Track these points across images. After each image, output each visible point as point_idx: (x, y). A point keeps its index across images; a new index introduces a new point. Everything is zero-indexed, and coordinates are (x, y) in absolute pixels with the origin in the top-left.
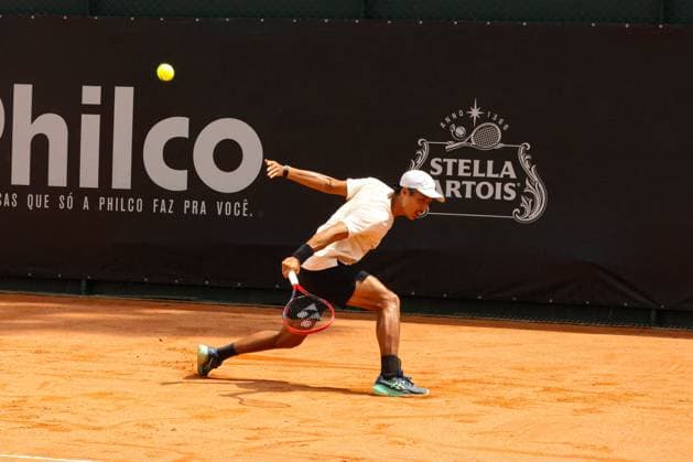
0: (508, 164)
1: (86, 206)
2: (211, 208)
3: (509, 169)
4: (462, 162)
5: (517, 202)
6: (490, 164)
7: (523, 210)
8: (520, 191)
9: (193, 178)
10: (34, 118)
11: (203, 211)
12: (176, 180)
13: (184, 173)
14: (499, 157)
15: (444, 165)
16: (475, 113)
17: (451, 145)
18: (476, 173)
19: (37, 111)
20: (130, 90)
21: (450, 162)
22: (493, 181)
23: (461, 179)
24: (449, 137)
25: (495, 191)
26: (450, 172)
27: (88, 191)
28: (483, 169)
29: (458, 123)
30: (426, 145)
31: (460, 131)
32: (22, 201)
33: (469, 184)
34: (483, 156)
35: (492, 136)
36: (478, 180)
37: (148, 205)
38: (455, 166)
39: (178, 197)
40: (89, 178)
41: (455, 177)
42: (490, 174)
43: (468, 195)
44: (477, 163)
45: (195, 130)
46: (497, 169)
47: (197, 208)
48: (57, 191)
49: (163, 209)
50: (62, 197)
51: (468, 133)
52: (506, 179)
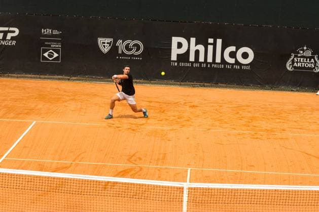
0: (312, 60)
1: (209, 66)
2: (241, 67)
3: (313, 60)
4: (302, 59)
5: (314, 68)
6: (308, 59)
7: (316, 70)
8: (315, 65)
9: (236, 61)
10: (196, 46)
11: (239, 68)
12: (232, 61)
13: (234, 59)
14: (310, 58)
15: (298, 59)
16: (305, 48)
17: (299, 55)
18: (305, 61)
19: (197, 44)
20: (221, 40)
21: (299, 59)
22: (309, 63)
23: (301, 62)
24: (299, 53)
25: (309, 65)
26: (299, 61)
27: (210, 63)
28: (307, 60)
29: (301, 50)
30: (293, 55)
31: (302, 52)
32: (192, 65)
33: (303, 64)
34: (307, 58)
35: (309, 53)
36: (305, 63)
37: (225, 66)
38: (300, 60)
39: (233, 65)
40: (210, 60)
41: (300, 62)
42: (308, 61)
43: (303, 66)
44: (305, 59)
45: (237, 49)
46: (310, 61)
47: (237, 67)
48: (202, 63)
49: (229, 67)
50: (203, 64)
51: (303, 52)
52: (312, 63)
